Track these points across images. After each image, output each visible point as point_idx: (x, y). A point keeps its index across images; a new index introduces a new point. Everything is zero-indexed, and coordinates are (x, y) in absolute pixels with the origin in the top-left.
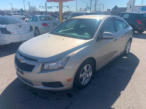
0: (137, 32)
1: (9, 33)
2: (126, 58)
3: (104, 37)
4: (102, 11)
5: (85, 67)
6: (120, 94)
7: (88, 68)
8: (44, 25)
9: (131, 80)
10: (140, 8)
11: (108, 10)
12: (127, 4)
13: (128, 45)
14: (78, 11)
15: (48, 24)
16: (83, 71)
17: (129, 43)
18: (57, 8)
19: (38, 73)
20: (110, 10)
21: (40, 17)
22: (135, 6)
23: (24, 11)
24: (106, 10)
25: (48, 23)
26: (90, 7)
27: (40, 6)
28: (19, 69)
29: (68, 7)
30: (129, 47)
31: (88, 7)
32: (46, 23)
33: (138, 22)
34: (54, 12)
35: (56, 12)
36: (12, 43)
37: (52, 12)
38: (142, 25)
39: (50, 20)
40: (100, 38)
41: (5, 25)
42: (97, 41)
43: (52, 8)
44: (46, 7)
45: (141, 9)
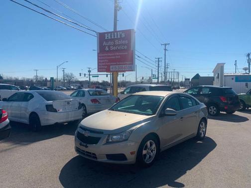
0: (225, 113)
1: (55, 111)
2: (201, 142)
3: (166, 113)
4: (177, 81)
5: (148, 143)
6: (186, 173)
7: (151, 145)
8: (94, 101)
9: (201, 162)
10: (233, 79)
11: (186, 79)
12: (213, 72)
13: (201, 125)
14: (139, 80)
15: (100, 101)
16: (146, 146)
17: (204, 124)
18: (107, 76)
19: (104, 145)
20: (189, 79)
21: (88, 91)
22: (225, 76)
23: (55, 81)
24: (184, 80)
25: (100, 99)
26: (157, 76)
27: (80, 74)
28: (83, 143)
29: (123, 76)
30: (204, 130)
31: (154, 75)
32: (97, 99)
33: (222, 98)
34: (100, 82)
35: (104, 81)
36: (57, 124)
37: (98, 82)
38: (228, 103)
39: (100, 95)
40: (162, 115)
41: (52, 101)
42: (159, 117)
43: (98, 76)
44: (89, 75)
45: (235, 79)
